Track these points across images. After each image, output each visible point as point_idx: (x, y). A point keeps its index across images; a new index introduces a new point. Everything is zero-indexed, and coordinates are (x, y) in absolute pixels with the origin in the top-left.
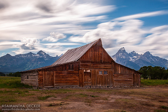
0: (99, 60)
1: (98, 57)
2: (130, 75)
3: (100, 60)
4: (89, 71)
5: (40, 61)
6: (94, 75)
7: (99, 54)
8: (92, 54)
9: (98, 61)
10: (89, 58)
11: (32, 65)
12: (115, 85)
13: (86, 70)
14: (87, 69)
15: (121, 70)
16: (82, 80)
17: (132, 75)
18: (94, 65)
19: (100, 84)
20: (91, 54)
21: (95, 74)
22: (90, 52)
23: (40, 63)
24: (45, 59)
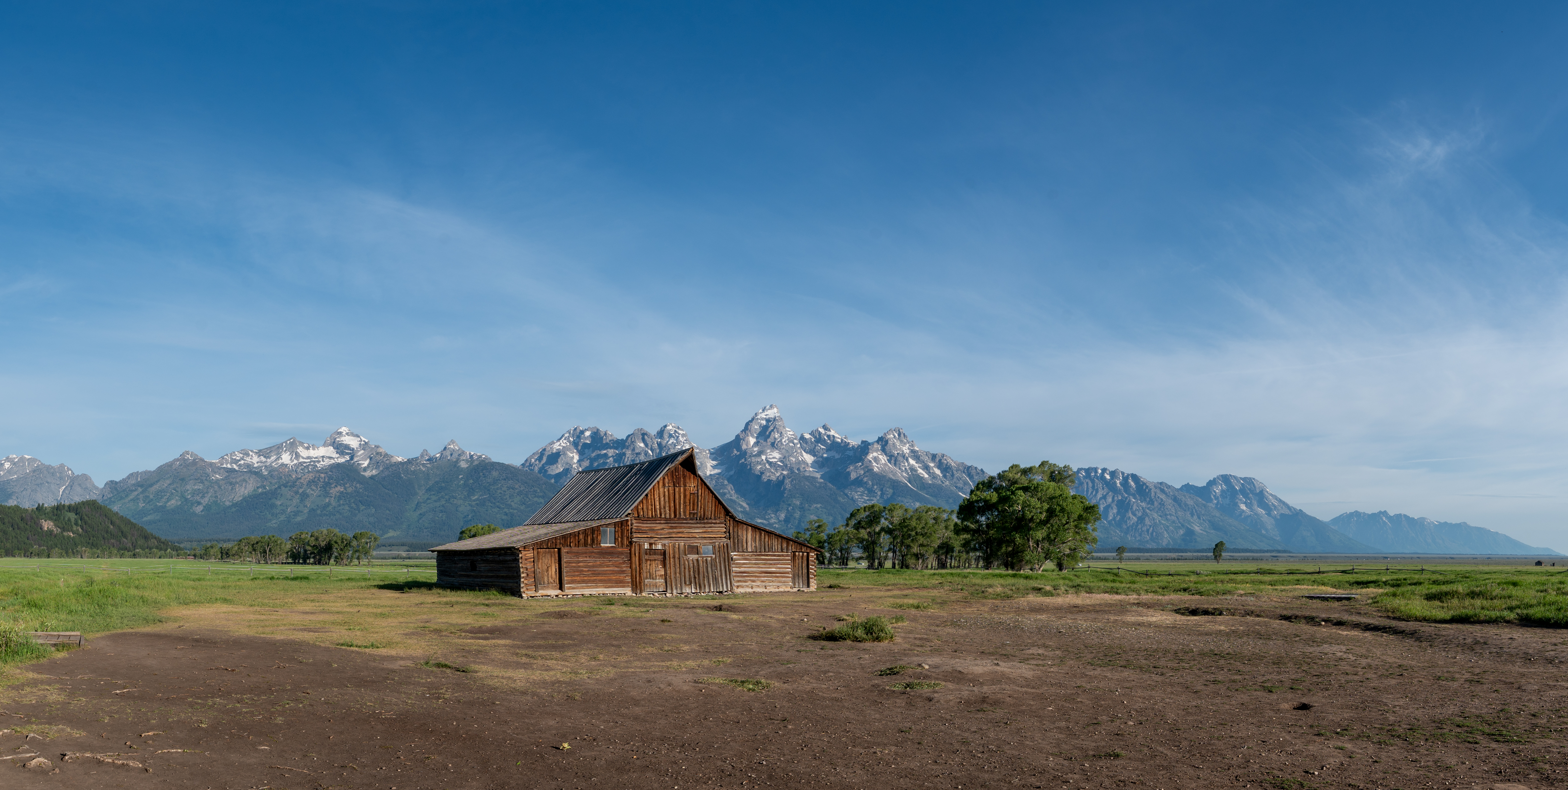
1: (685, 502)
2: (783, 556)
3: (690, 513)
4: (659, 547)
5: (338, 483)
6: (674, 557)
7: (688, 493)
8: (667, 494)
9: (685, 512)
10: (658, 507)
13: (651, 544)
14: (652, 541)
15: (754, 540)
16: (640, 573)
17: (787, 556)
18: (672, 528)
19: (691, 584)
20: (664, 496)
21: (677, 556)
22: (661, 490)
23: (339, 488)
24: (365, 469)
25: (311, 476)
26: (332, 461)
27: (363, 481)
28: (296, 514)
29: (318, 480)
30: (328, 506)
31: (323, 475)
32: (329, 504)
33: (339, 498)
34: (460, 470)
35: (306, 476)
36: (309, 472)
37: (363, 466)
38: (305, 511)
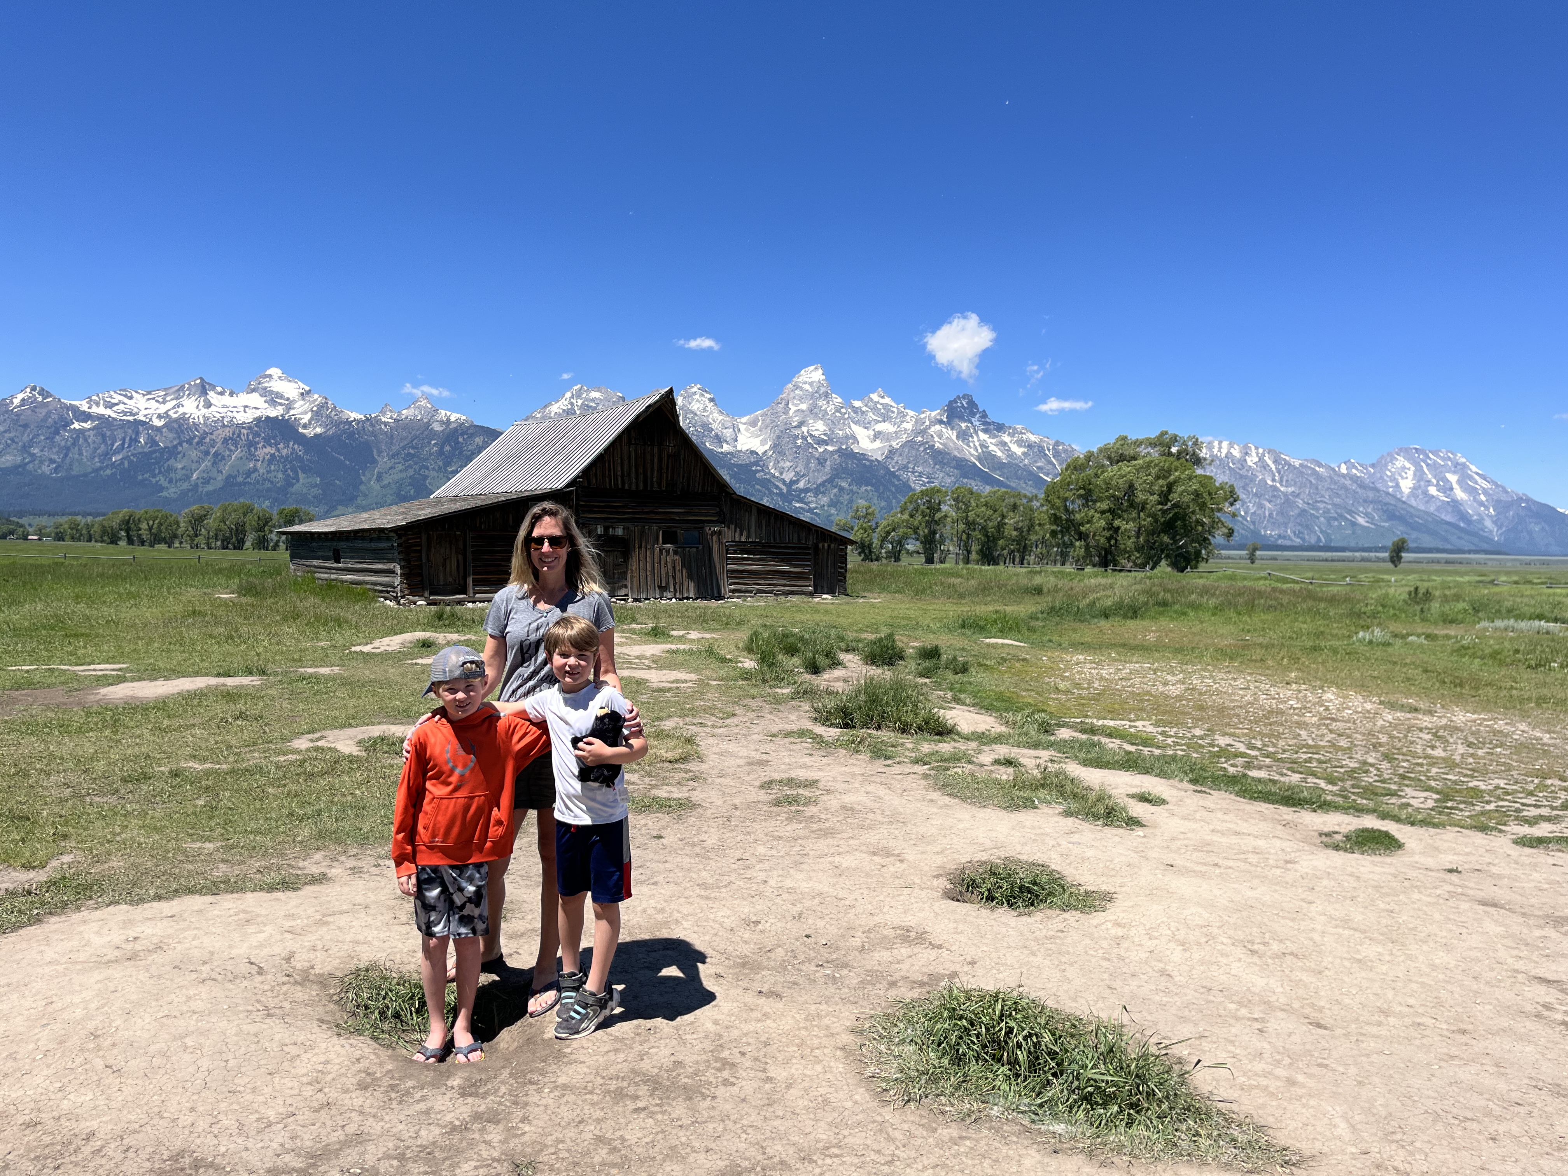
0: (664, 483)
1: (660, 468)
2: (800, 548)
3: (667, 484)
4: (619, 531)
5: (267, 442)
6: (641, 548)
7: (664, 455)
8: (633, 456)
9: (660, 486)
11: (214, 463)
12: (733, 591)
15: (759, 526)
17: (808, 548)
20: (629, 459)
23: (269, 450)
24: (305, 426)
25: (228, 432)
26: (258, 413)
27: (302, 439)
28: (207, 481)
29: (239, 436)
30: (254, 472)
31: (245, 431)
32: (255, 470)
33: (270, 462)
34: (433, 434)
35: (220, 432)
36: (224, 426)
37: (303, 421)
38: (219, 478)
